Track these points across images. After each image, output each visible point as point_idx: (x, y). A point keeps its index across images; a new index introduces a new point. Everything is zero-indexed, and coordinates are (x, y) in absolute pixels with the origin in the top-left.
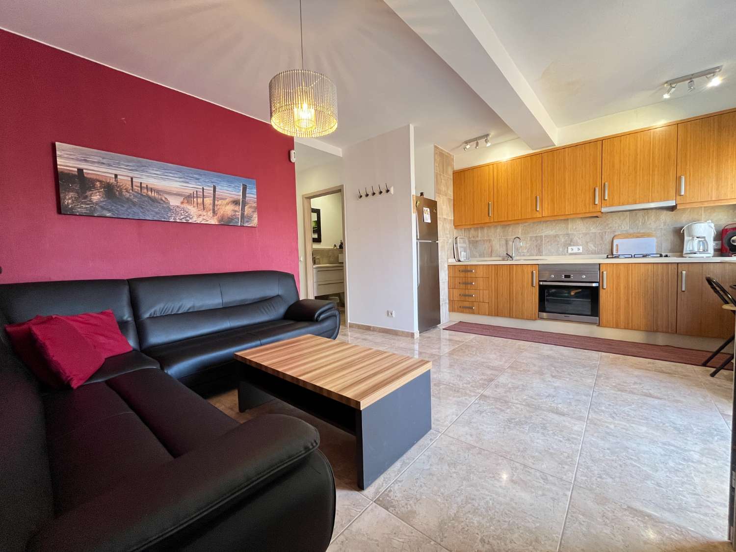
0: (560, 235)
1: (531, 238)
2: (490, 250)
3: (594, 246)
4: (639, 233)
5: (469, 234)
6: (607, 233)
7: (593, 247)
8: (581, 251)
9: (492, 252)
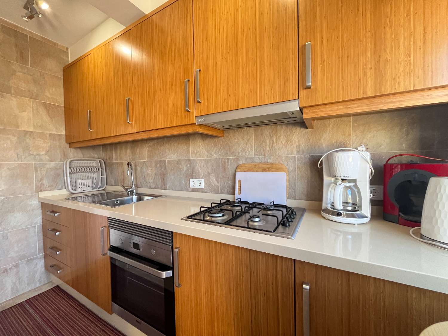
0: (183, 160)
1: (156, 162)
2: (122, 176)
3: (216, 180)
4: (265, 163)
5: (106, 155)
6: (230, 160)
7: (215, 182)
8: (202, 186)
9: (124, 179)
